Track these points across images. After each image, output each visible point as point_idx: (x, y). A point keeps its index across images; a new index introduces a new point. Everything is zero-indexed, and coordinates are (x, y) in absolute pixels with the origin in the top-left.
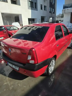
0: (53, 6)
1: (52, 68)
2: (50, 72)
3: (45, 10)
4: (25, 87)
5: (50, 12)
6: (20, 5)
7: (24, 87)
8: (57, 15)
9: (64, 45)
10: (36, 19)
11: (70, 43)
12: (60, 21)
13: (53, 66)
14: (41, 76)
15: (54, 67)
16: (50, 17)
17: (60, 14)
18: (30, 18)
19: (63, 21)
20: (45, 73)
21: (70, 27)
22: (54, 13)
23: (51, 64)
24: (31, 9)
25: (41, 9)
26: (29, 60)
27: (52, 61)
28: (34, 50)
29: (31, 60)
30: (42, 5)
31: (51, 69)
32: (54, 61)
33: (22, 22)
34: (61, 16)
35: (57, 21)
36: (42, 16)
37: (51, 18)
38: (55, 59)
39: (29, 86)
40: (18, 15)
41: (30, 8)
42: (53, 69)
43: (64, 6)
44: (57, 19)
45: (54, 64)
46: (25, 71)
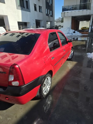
0: (50, 7)
1: (48, 87)
2: (45, 94)
3: (40, 11)
4: (10, 119)
5: (47, 15)
6: (4, 3)
7: (8, 119)
8: (56, 19)
9: (62, 57)
10: (28, 23)
11: (70, 54)
12: (60, 26)
13: (48, 84)
14: (33, 100)
15: (50, 86)
16: (48, 21)
17: (59, 18)
18: (21, 21)
19: (63, 27)
20: (38, 96)
21: (71, 35)
22: (52, 16)
23: (45, 83)
24: (21, 10)
25: (35, 10)
26: (11, 82)
27: (47, 79)
28: (17, 66)
29: (14, 81)
30: (36, 5)
31: (46, 89)
32: (49, 78)
33: (9, 26)
34: (61, 21)
35: (56, 26)
36: (37, 19)
37: (49, 23)
38: (50, 75)
39: (16, 117)
40: (3, 16)
41: (20, 8)
42: (49, 89)
43: (63, 8)
44: (56, 24)
45: (50, 82)
46: (7, 98)
